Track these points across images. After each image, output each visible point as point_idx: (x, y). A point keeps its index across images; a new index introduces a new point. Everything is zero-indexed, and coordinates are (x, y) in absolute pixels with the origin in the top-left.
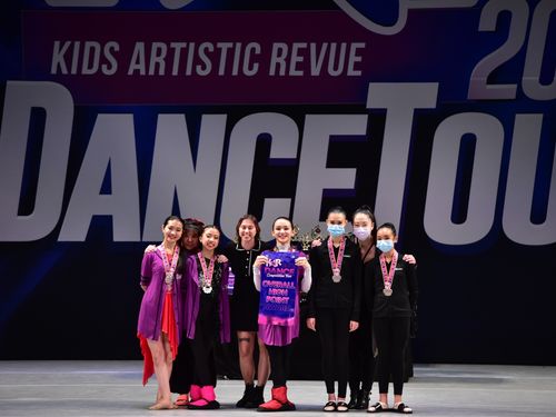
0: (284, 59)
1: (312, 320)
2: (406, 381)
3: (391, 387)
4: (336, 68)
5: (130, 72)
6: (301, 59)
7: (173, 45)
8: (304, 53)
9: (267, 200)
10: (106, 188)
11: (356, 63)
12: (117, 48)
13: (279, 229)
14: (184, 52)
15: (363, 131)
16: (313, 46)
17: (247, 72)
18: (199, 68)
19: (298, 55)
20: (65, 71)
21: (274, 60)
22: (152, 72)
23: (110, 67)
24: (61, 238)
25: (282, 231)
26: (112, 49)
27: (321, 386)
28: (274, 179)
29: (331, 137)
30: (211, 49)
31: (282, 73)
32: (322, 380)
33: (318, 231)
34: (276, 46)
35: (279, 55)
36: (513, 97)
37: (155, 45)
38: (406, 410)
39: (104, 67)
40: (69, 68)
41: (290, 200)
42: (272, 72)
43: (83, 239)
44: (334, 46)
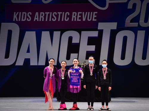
0: (76, 17)
1: (85, 86)
2: (109, 102)
3: (105, 104)
4: (89, 19)
5: (35, 20)
6: (80, 16)
7: (46, 13)
8: (81, 15)
9: (71, 54)
10: (28, 51)
11: (95, 17)
12: (31, 14)
13: (74, 62)
14: (49, 15)
15: (97, 36)
16: (83, 13)
17: (66, 20)
18: (53, 19)
19: (79, 15)
20: (17, 20)
21: (73, 17)
22: (40, 20)
23: (29, 19)
24: (16, 65)
25: (75, 62)
26: (29, 14)
27: (86, 104)
28: (73, 48)
29: (89, 37)
30: (56, 14)
31: (75, 20)
32: (87, 102)
33: (85, 62)
34: (73, 13)
35: (74, 15)
36: (137, 26)
37: (41, 13)
38: (109, 110)
39: (28, 19)
40: (18, 19)
41: (77, 54)
42: (72, 20)
43: (22, 65)
44: (89, 13)
